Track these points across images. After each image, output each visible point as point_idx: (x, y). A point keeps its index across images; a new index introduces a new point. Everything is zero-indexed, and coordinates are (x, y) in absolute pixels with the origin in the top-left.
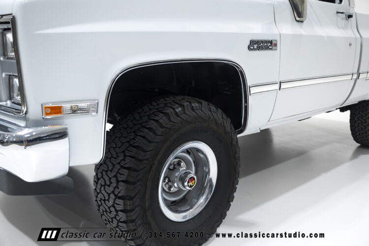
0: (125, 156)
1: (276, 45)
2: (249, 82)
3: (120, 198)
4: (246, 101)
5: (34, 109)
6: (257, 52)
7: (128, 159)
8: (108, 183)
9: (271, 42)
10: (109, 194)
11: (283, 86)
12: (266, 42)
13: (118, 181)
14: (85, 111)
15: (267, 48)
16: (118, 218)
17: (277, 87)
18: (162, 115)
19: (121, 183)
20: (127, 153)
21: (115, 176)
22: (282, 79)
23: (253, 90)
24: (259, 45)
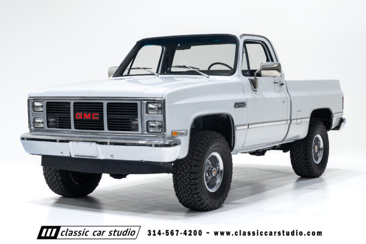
0: (193, 155)
1: (246, 105)
2: (236, 124)
3: (192, 173)
4: (234, 134)
5: (168, 133)
6: (238, 108)
7: (195, 156)
8: (185, 168)
9: (243, 103)
10: (186, 173)
11: (250, 126)
12: (241, 103)
13: (191, 166)
14: (182, 134)
15: (242, 106)
16: (191, 183)
17: (246, 127)
18: (205, 138)
19: (193, 167)
20: (194, 154)
21: (190, 164)
22: (249, 123)
23: (238, 128)
24: (240, 105)
